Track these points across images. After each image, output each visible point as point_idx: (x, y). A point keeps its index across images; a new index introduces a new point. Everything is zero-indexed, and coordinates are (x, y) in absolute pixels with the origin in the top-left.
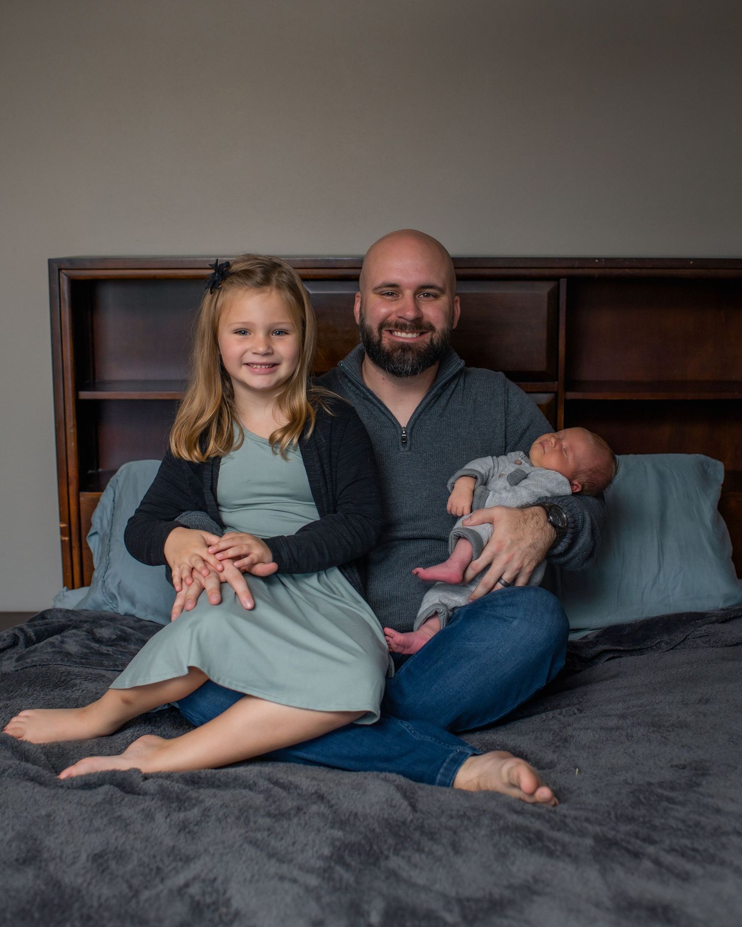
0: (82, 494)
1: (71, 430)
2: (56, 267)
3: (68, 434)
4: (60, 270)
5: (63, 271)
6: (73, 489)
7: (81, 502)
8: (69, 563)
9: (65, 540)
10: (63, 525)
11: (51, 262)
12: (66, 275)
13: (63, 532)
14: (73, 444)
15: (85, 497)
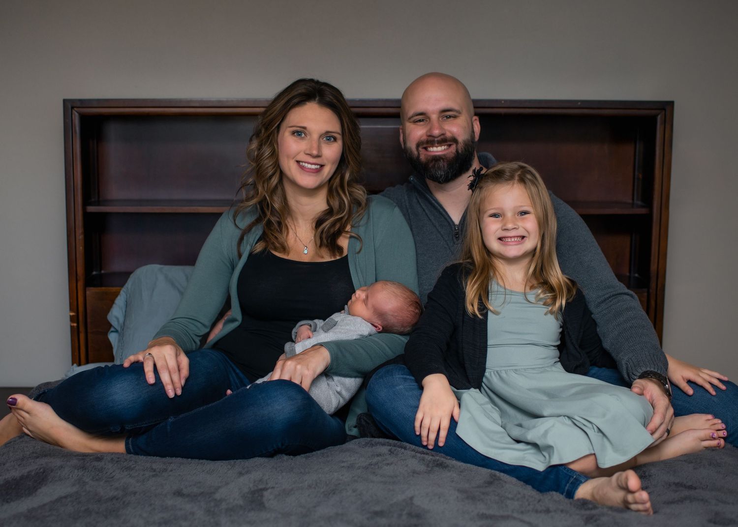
0: (87, 288)
1: (80, 237)
2: (70, 106)
3: (77, 239)
4: (72, 108)
5: (75, 109)
6: (81, 284)
7: (87, 295)
8: (77, 345)
9: (74, 326)
10: (72, 314)
11: (65, 101)
12: (78, 113)
13: (72, 319)
14: (81, 248)
15: (91, 291)
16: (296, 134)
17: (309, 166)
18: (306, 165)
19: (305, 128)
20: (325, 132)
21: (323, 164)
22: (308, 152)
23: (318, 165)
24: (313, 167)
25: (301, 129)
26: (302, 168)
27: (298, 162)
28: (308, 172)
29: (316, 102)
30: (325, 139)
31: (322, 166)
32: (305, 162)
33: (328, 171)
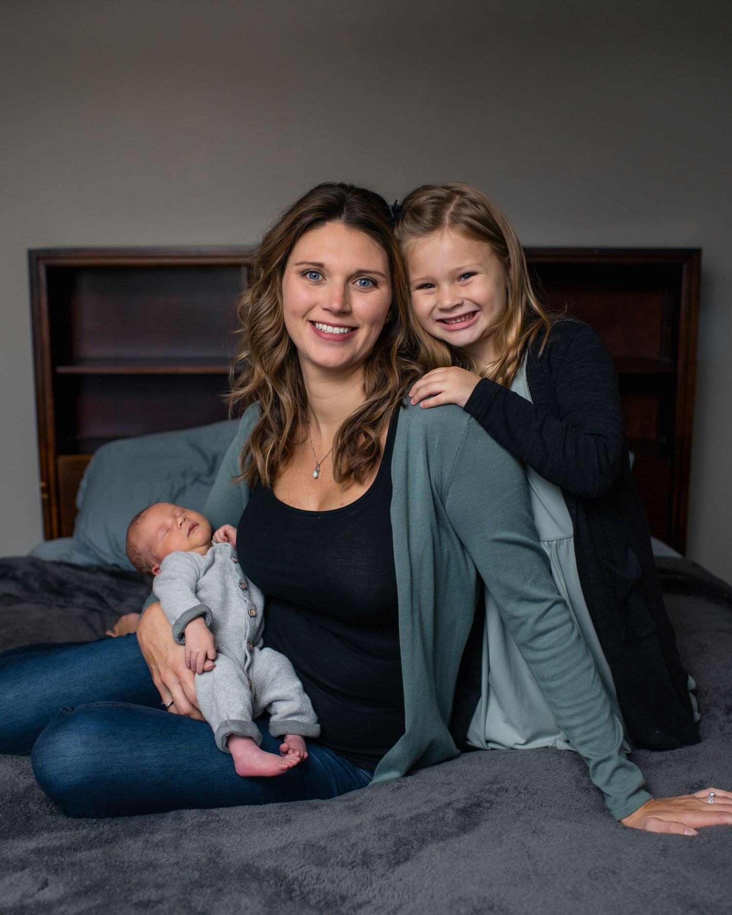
0: (58, 457)
2: (35, 257)
3: (46, 403)
4: (39, 259)
6: (51, 452)
7: (58, 464)
8: (48, 518)
9: (45, 498)
10: (43, 484)
11: (30, 251)
12: (44, 264)
13: (44, 490)
14: (51, 412)
15: (63, 460)
16: (308, 276)
17: (329, 329)
18: (325, 327)
19: (320, 265)
20: (356, 271)
21: (354, 325)
22: (326, 306)
23: (345, 327)
24: (337, 330)
25: (316, 267)
26: (319, 332)
27: (313, 323)
28: (327, 339)
29: (343, 220)
30: (358, 283)
31: (354, 329)
32: (323, 323)
33: (363, 338)
